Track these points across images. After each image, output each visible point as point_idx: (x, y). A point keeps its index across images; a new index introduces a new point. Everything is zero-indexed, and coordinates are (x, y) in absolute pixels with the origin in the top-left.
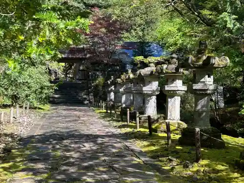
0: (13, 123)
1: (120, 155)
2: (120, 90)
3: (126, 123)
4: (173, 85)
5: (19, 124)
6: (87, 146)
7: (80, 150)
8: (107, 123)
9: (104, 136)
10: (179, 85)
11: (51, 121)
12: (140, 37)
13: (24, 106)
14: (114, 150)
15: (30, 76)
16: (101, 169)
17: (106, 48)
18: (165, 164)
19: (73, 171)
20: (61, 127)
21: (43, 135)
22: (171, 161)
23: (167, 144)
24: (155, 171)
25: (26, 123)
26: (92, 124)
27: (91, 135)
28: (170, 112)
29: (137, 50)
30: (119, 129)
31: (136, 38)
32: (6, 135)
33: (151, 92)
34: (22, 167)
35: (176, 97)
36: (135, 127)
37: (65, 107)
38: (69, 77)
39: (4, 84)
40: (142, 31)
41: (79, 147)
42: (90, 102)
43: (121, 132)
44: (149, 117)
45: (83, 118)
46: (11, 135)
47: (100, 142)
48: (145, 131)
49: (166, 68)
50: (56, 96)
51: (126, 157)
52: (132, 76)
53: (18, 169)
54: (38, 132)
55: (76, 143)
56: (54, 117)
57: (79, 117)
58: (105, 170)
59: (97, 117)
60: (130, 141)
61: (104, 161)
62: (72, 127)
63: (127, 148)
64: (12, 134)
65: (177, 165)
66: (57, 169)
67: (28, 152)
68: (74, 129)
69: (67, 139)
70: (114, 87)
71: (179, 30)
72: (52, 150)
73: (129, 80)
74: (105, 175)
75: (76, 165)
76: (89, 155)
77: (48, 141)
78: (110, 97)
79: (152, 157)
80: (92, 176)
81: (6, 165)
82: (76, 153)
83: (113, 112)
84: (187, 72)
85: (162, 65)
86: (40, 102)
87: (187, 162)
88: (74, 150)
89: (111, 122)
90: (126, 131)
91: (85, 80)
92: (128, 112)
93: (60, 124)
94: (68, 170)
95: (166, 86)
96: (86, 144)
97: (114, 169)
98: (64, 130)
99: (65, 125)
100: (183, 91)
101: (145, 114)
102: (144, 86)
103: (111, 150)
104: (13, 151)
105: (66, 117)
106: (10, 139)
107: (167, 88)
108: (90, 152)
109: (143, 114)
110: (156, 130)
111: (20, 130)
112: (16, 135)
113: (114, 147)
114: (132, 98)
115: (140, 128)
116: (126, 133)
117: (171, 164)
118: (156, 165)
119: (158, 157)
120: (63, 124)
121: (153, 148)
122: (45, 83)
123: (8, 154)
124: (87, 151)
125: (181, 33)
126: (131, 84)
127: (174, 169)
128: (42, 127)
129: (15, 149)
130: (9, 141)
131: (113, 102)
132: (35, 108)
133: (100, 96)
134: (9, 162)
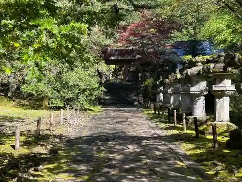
0: (63, 124)
1: (163, 158)
2: (169, 91)
3: (173, 125)
4: (221, 85)
5: (68, 126)
6: (131, 148)
7: (123, 152)
8: (154, 125)
9: (149, 137)
10: (228, 85)
11: (100, 122)
12: (191, 36)
13: (75, 108)
14: (158, 153)
15: (80, 79)
16: (142, 172)
17: (155, 49)
18: (210, 168)
19: (113, 173)
20: (108, 128)
21: (90, 136)
22: (216, 165)
23: (214, 147)
24: (198, 175)
25: (75, 124)
26: (139, 125)
27: (136, 137)
28: (219, 113)
29: (188, 49)
30: (166, 131)
31: (187, 37)
32: (55, 136)
33: (199, 92)
34: (65, 168)
35: (225, 97)
36: (182, 129)
37: (114, 108)
38: (120, 79)
39: (56, 87)
40: (194, 29)
41: (123, 149)
42: (140, 103)
43: (167, 134)
44: (195, 118)
45: (130, 120)
46: (60, 137)
47: (145, 144)
48: (192, 133)
49: (214, 68)
50: (107, 98)
51: (169, 160)
52: (179, 76)
53: (62, 170)
54: (86, 133)
55: (121, 144)
56: (102, 118)
57: (127, 119)
58: (145, 173)
59: (144, 118)
60: (176, 143)
61: (146, 164)
62: (119, 128)
63: (171, 151)
64: (60, 135)
65: (222, 170)
66: (98, 171)
67: (73, 154)
68: (121, 131)
69: (112, 140)
70: (163, 88)
71: (228, 27)
72: (96, 152)
73: (177, 81)
74: (144, 178)
75: (117, 167)
76: (132, 158)
77: (94, 142)
78: (159, 98)
79: (196, 161)
80: (131, 179)
81: (51, 166)
82: (119, 154)
83: (161, 113)
84: (236, 70)
85: (209, 64)
86: (90, 103)
87: (233, 166)
88: (118, 152)
89: (158, 123)
90: (172, 133)
91: (134, 81)
92: (175, 113)
93: (107, 125)
94: (109, 172)
95: (213, 86)
96: (130, 146)
97: (155, 173)
98: (110, 132)
99: (112, 126)
100: (233, 91)
101: (193, 115)
102: (192, 86)
103: (155, 153)
104: (60, 152)
105: (114, 118)
106: (58, 141)
107: (214, 88)
108: (133, 154)
109: (191, 116)
110: (203, 132)
111: (69, 131)
112: (64, 136)
113: (158, 150)
114: (180, 99)
115: (187, 130)
116: (172, 136)
117: (215, 169)
118: (199, 169)
119: (203, 160)
120: (111, 126)
121: (199, 151)
122: (95, 86)
123: (54, 155)
124: (131, 153)
125: (230, 30)
126: (179, 84)
127: (219, 174)
128: (91, 129)
129: (62, 150)
130: (57, 142)
131: (162, 102)
132: (86, 110)
133: (149, 97)
134: (54, 163)
